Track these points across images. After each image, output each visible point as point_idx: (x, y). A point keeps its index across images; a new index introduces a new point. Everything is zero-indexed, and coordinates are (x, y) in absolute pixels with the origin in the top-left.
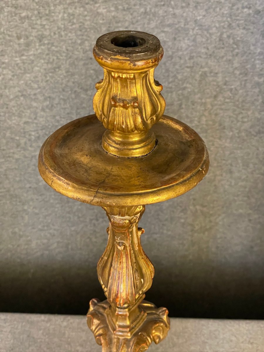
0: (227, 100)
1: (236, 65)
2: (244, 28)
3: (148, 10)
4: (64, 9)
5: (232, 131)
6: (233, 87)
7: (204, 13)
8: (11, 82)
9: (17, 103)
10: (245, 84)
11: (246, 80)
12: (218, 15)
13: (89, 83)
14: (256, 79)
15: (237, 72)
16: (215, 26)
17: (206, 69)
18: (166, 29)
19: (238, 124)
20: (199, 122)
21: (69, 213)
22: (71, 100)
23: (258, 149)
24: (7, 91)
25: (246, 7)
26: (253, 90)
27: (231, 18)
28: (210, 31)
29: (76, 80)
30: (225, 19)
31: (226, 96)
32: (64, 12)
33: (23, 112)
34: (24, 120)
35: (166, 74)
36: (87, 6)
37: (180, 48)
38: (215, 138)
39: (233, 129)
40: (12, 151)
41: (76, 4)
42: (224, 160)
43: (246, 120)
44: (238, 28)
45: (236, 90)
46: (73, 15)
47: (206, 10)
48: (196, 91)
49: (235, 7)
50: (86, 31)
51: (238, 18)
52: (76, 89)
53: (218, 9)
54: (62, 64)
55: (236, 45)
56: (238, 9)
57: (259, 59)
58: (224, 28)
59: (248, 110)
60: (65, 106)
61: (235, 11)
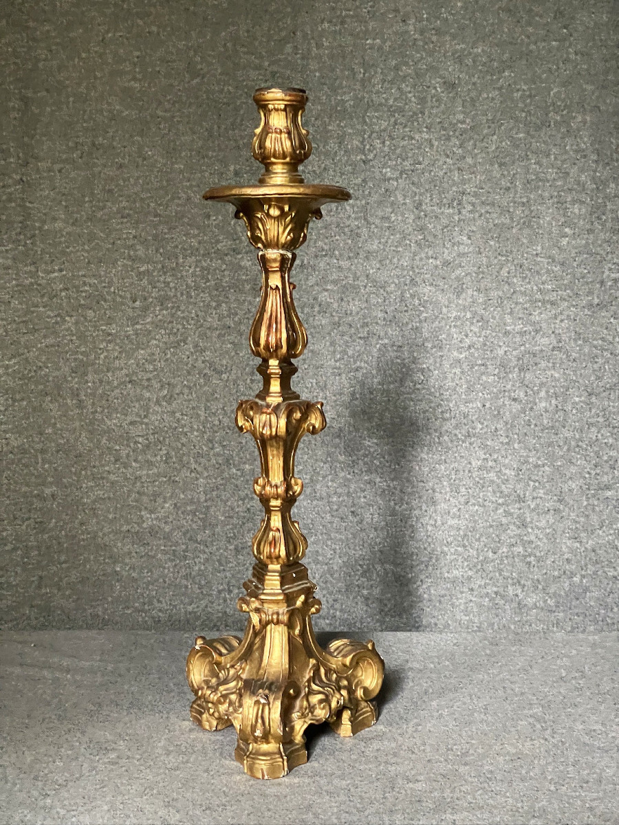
2: (432, 285)
3: (305, 262)
4: (197, 261)
5: (430, 434)
6: (425, 366)
7: (378, 266)
8: (117, 362)
9: (122, 393)
11: (442, 356)
12: (397, 267)
13: (224, 362)
14: (455, 354)
16: (393, 282)
17: (386, 341)
18: (329, 287)
19: (438, 423)
20: (381, 420)
21: (186, 577)
22: (198, 387)
23: (470, 463)
24: (110, 374)
25: (432, 257)
26: (454, 371)
27: (414, 272)
28: (388, 289)
29: (207, 359)
30: (405, 272)
32: (196, 266)
33: (129, 407)
34: (129, 419)
35: (331, 349)
36: (226, 258)
37: (349, 312)
40: (107, 468)
41: (213, 255)
44: (424, 285)
45: (430, 370)
46: (207, 269)
47: (380, 261)
48: (374, 372)
49: (417, 258)
50: (223, 291)
51: (423, 271)
52: (207, 371)
53: (395, 260)
54: (190, 335)
55: (423, 307)
56: (421, 259)
57: (455, 326)
58: (406, 284)
60: (190, 397)
61: (417, 262)
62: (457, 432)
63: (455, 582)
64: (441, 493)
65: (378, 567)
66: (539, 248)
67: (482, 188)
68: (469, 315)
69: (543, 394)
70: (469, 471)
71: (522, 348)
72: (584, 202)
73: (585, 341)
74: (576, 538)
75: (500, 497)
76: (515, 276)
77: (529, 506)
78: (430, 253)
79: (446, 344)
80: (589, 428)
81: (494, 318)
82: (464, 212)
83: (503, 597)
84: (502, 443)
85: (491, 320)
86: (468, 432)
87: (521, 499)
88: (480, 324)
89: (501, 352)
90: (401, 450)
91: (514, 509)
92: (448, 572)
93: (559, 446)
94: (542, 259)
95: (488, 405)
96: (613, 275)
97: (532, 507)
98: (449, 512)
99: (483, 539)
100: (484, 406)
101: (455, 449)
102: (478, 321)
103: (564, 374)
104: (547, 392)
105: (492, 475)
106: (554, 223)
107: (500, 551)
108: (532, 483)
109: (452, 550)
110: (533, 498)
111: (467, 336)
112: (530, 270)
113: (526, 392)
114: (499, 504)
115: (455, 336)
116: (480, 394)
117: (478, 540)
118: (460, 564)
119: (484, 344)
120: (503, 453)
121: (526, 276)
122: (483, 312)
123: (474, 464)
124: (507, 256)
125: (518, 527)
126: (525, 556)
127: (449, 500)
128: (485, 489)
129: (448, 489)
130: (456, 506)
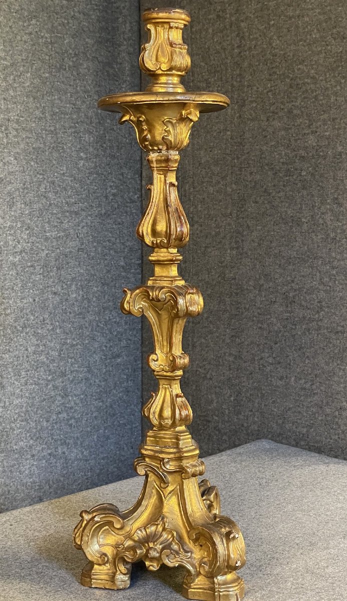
62: (16, 324)
63: (21, 452)
64: (7, 378)
66: (65, 168)
67: (22, 117)
68: (19, 224)
69: (73, 287)
70: (27, 357)
71: (58, 251)
72: (92, 133)
73: (98, 242)
74: (100, 399)
75: (49, 375)
76: (50, 191)
77: (69, 379)
79: (4, 251)
80: (104, 311)
81: (37, 226)
82: (10, 136)
83: (55, 456)
84: (48, 330)
85: (36, 229)
86: (24, 324)
87: (63, 374)
88: (28, 232)
89: (43, 254)
91: (58, 382)
92: (16, 445)
93: (86, 328)
94: (68, 178)
95: (37, 300)
96: (113, 191)
97: (71, 379)
98: (14, 393)
99: (39, 411)
100: (34, 300)
101: (15, 339)
102: (26, 229)
103: (87, 269)
104: (77, 285)
105: (43, 357)
106: (73, 149)
107: (52, 419)
108: (70, 360)
109: (18, 425)
110: (71, 372)
111: (19, 242)
112: (59, 186)
113: (62, 286)
114: (49, 381)
115: (11, 243)
116: (31, 291)
117: (36, 413)
118: (24, 435)
119: (32, 249)
120: (49, 338)
121: (57, 192)
122: (29, 221)
123: (29, 350)
124: (43, 175)
125: (63, 397)
126: (68, 420)
127: (14, 383)
128: (38, 370)
129: (12, 374)
130: (19, 388)
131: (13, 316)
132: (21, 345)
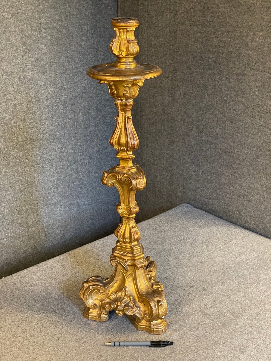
0: (32, 121)
1: (32, 95)
2: (32, 71)
6: (33, 111)
7: (7, 64)
10: (40, 107)
11: (40, 105)
12: (16, 64)
14: (45, 102)
15: (34, 100)
16: (15, 72)
17: (15, 102)
19: (41, 136)
20: (17, 140)
25: (31, 57)
26: (45, 111)
27: (24, 65)
28: (13, 76)
30: (20, 66)
31: (30, 118)
38: (29, 150)
39: (39, 140)
42: (38, 164)
43: (45, 132)
44: (28, 71)
45: (36, 112)
47: (8, 62)
48: (12, 118)
49: (24, 58)
51: (27, 64)
55: (29, 82)
57: (44, 89)
58: (21, 72)
59: (45, 125)
61: (25, 60)
62: (49, 138)
63: (55, 204)
64: (46, 167)
65: (24, 208)
66: (74, 47)
67: (48, 21)
68: (49, 83)
69: (81, 114)
70: (56, 155)
71: (71, 95)
72: (89, 24)
73: (94, 88)
74: (96, 172)
75: (68, 163)
76: (66, 62)
78: (30, 55)
79: (41, 99)
80: (98, 125)
81: (59, 83)
82: (42, 33)
83: (73, 205)
84: (67, 139)
85: (58, 84)
86: (54, 137)
87: (76, 162)
88: (54, 87)
89: (63, 98)
90: (28, 152)
91: (74, 166)
92: (52, 201)
93: (88, 135)
94: (75, 53)
95: (60, 123)
96: (101, 57)
97: (80, 164)
98: (50, 175)
100: (59, 124)
101: (49, 146)
102: (53, 85)
103: (88, 103)
104: (82, 113)
105: (65, 154)
106: (78, 35)
107: (71, 186)
108: (80, 154)
109: (53, 191)
110: (81, 160)
111: (49, 93)
112: (71, 58)
113: (74, 115)
114: (69, 166)
115: (44, 94)
116: (57, 119)
117: (62, 184)
118: (56, 196)
119: (56, 96)
120: (68, 143)
121: (70, 61)
122: (54, 81)
123: (57, 151)
124: (61, 53)
125: (76, 174)
126: (79, 185)
127: (49, 170)
128: (62, 161)
129: (48, 165)
130: (52, 172)
131: (47, 134)
132: (52, 149)
